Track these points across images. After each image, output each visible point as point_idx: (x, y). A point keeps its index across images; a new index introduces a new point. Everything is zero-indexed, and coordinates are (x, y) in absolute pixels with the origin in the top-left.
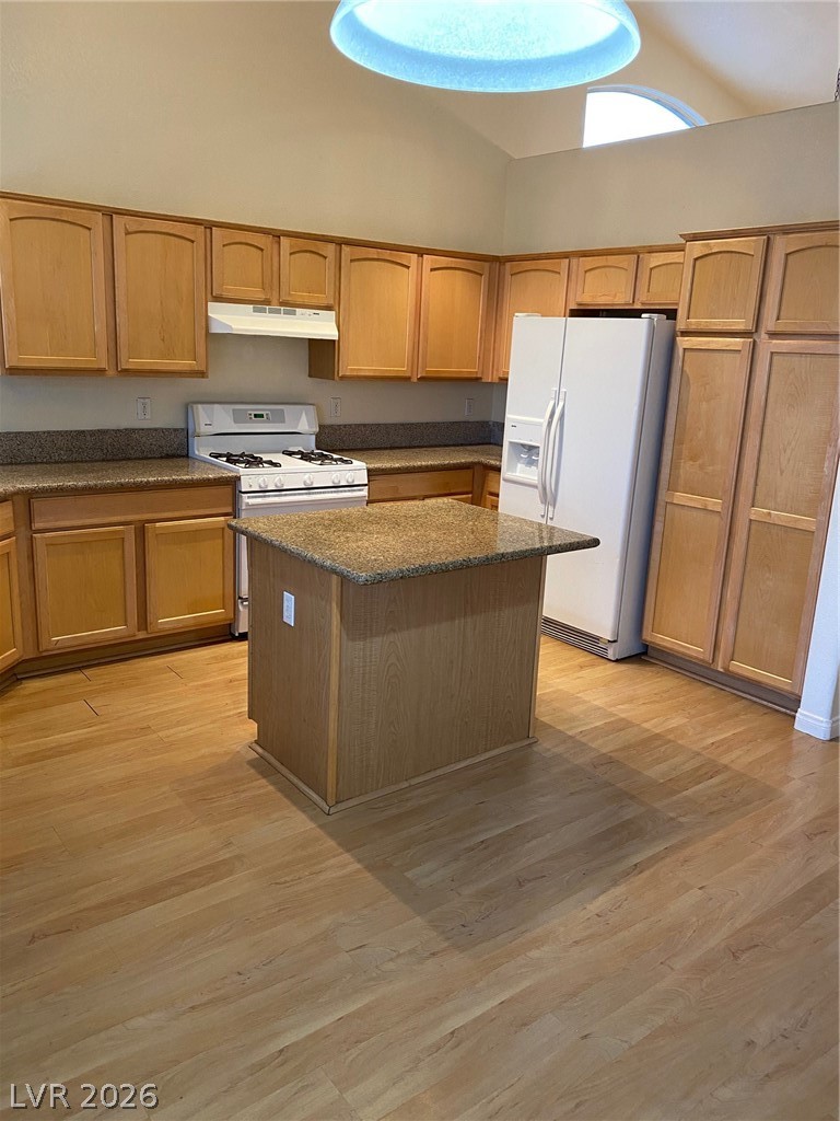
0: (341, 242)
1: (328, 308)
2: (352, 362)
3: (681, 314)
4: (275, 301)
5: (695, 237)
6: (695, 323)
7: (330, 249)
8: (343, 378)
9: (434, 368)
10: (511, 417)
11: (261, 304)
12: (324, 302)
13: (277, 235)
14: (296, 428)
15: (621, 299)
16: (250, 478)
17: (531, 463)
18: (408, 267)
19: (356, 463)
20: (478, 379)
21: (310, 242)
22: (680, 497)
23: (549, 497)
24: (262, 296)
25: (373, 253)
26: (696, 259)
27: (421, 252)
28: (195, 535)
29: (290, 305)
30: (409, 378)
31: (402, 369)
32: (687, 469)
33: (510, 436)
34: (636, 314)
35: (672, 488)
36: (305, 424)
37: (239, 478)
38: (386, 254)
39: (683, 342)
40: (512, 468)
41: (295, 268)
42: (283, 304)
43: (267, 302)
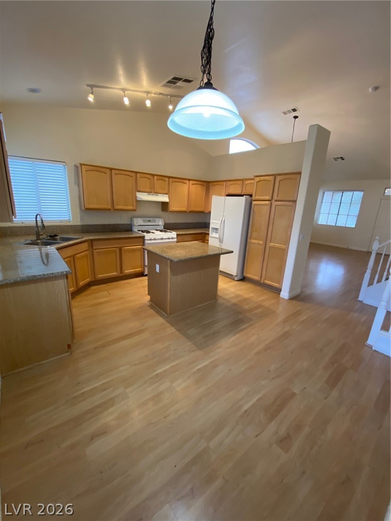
0: (169, 177)
1: (166, 194)
2: (173, 208)
3: (254, 196)
4: (153, 192)
5: (257, 176)
6: (257, 198)
7: (167, 179)
8: (170, 211)
9: (193, 209)
10: (212, 221)
11: (149, 193)
12: (165, 192)
13: (153, 175)
14: (159, 224)
15: (239, 192)
16: (147, 236)
17: (217, 232)
18: (186, 184)
19: (174, 233)
21: (162, 177)
22: (253, 241)
23: (221, 241)
24: (149, 190)
25: (177, 180)
26: (257, 182)
27: (189, 180)
28: (134, 250)
29: (157, 193)
30: (186, 212)
31: (184, 209)
32: (254, 234)
33: (211, 226)
34: (242, 196)
35: (251, 238)
36: (161, 223)
37: (144, 236)
38: (181, 180)
39: (254, 203)
40: (212, 234)
41: (158, 183)
42: (155, 193)
43: (151, 192)
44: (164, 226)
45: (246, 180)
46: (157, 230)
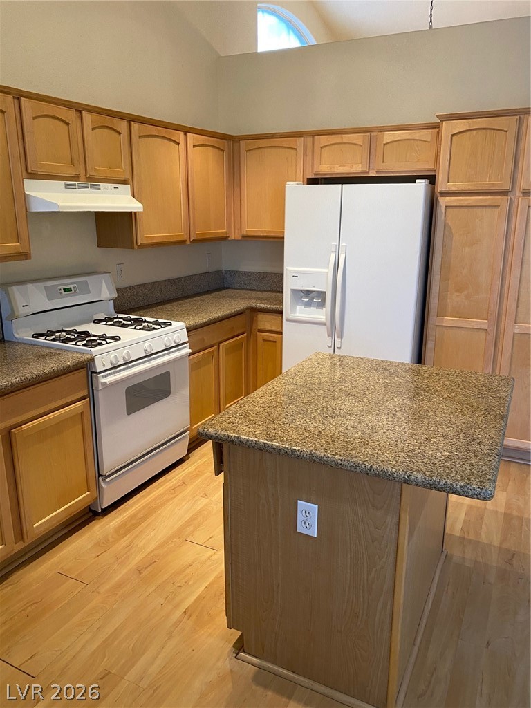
0: (131, 119)
1: (124, 182)
2: (148, 232)
3: (441, 178)
4: (82, 176)
5: (450, 118)
6: (455, 186)
7: (122, 126)
8: (142, 246)
9: (200, 231)
10: (289, 268)
11: (70, 180)
12: (122, 177)
13: (79, 109)
14: (100, 296)
15: (357, 169)
16: (103, 356)
18: (178, 144)
19: (176, 324)
20: (225, 238)
21: (108, 117)
22: (448, 320)
23: (335, 329)
24: (71, 172)
25: (154, 130)
26: (453, 135)
27: (186, 130)
29: (94, 180)
30: (183, 242)
31: (180, 234)
32: (454, 299)
33: (289, 285)
34: (411, 179)
35: (441, 314)
36: (105, 291)
37: (92, 360)
38: (163, 132)
39: (443, 201)
40: (293, 310)
41: (97, 141)
42: (89, 179)
43: (76, 178)
44: (115, 301)
45: (383, 129)
46: (99, 321)
